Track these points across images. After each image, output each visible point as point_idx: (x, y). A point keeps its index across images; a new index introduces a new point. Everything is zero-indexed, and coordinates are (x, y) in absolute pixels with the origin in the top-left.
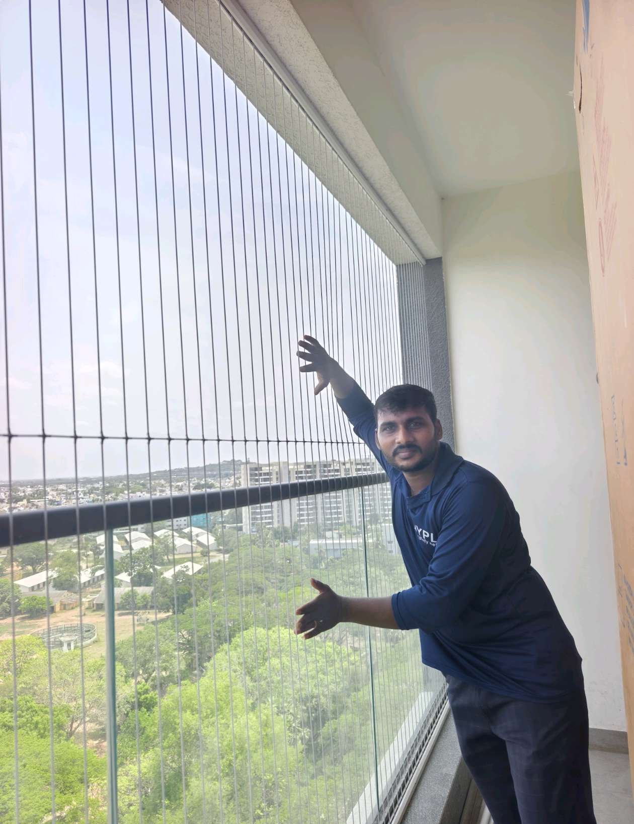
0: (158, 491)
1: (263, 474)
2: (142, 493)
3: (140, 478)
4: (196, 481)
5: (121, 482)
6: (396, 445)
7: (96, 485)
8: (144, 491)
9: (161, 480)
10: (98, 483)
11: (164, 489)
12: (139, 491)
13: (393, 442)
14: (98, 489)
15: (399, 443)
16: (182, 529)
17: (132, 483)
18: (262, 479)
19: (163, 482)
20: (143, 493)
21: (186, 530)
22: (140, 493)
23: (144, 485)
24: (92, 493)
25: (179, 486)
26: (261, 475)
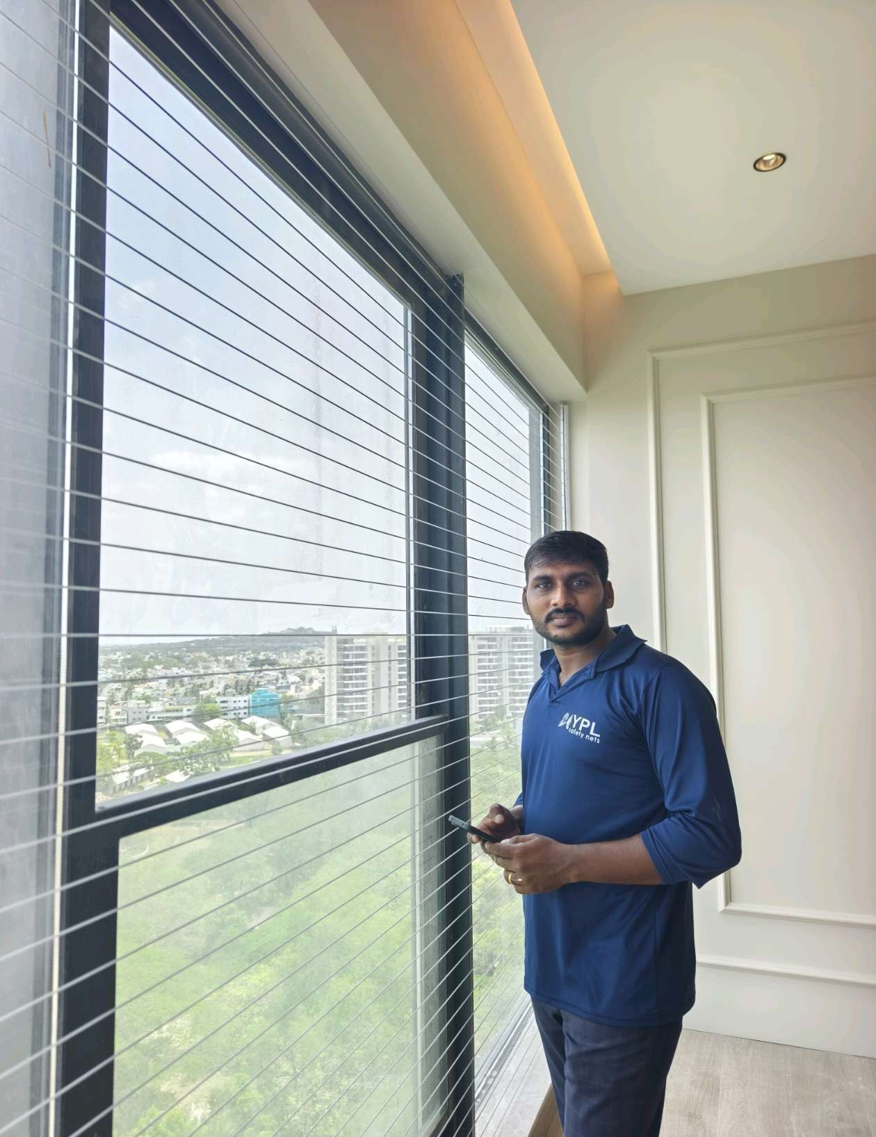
0: (201, 667)
1: (354, 649)
2: (179, 668)
3: (171, 649)
4: (252, 656)
5: (146, 653)
6: (552, 608)
7: (113, 657)
8: (183, 667)
9: (202, 652)
10: (115, 654)
11: (208, 664)
12: (175, 666)
13: (547, 604)
14: (116, 662)
15: (555, 605)
16: (242, 719)
17: (162, 655)
18: (353, 654)
19: (204, 654)
20: (182, 669)
21: (247, 721)
22: (176, 669)
23: (178, 658)
24: (109, 667)
25: (229, 661)
26: (351, 649)
